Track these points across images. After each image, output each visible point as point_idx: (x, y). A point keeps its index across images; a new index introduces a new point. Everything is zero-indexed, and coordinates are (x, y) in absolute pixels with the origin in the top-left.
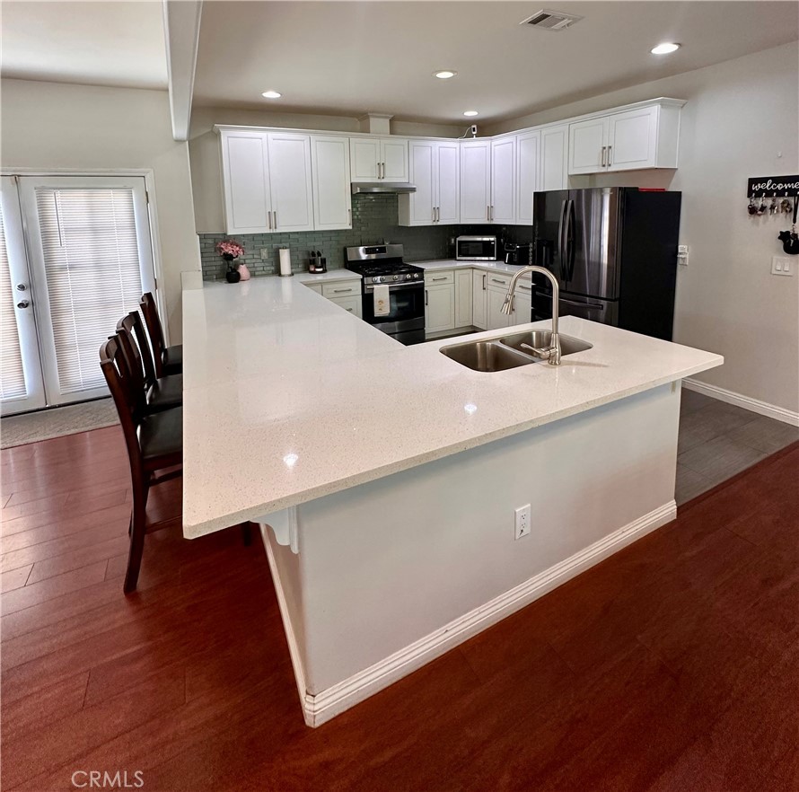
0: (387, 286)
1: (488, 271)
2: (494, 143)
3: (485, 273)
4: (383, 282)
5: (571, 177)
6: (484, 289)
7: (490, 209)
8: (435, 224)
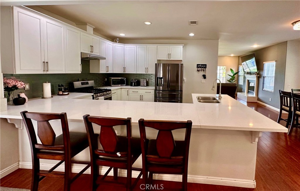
0: (103, 97)
1: (129, 89)
2: (125, 46)
3: (128, 90)
4: (101, 96)
5: (158, 60)
6: (128, 95)
7: (124, 68)
8: (107, 73)
